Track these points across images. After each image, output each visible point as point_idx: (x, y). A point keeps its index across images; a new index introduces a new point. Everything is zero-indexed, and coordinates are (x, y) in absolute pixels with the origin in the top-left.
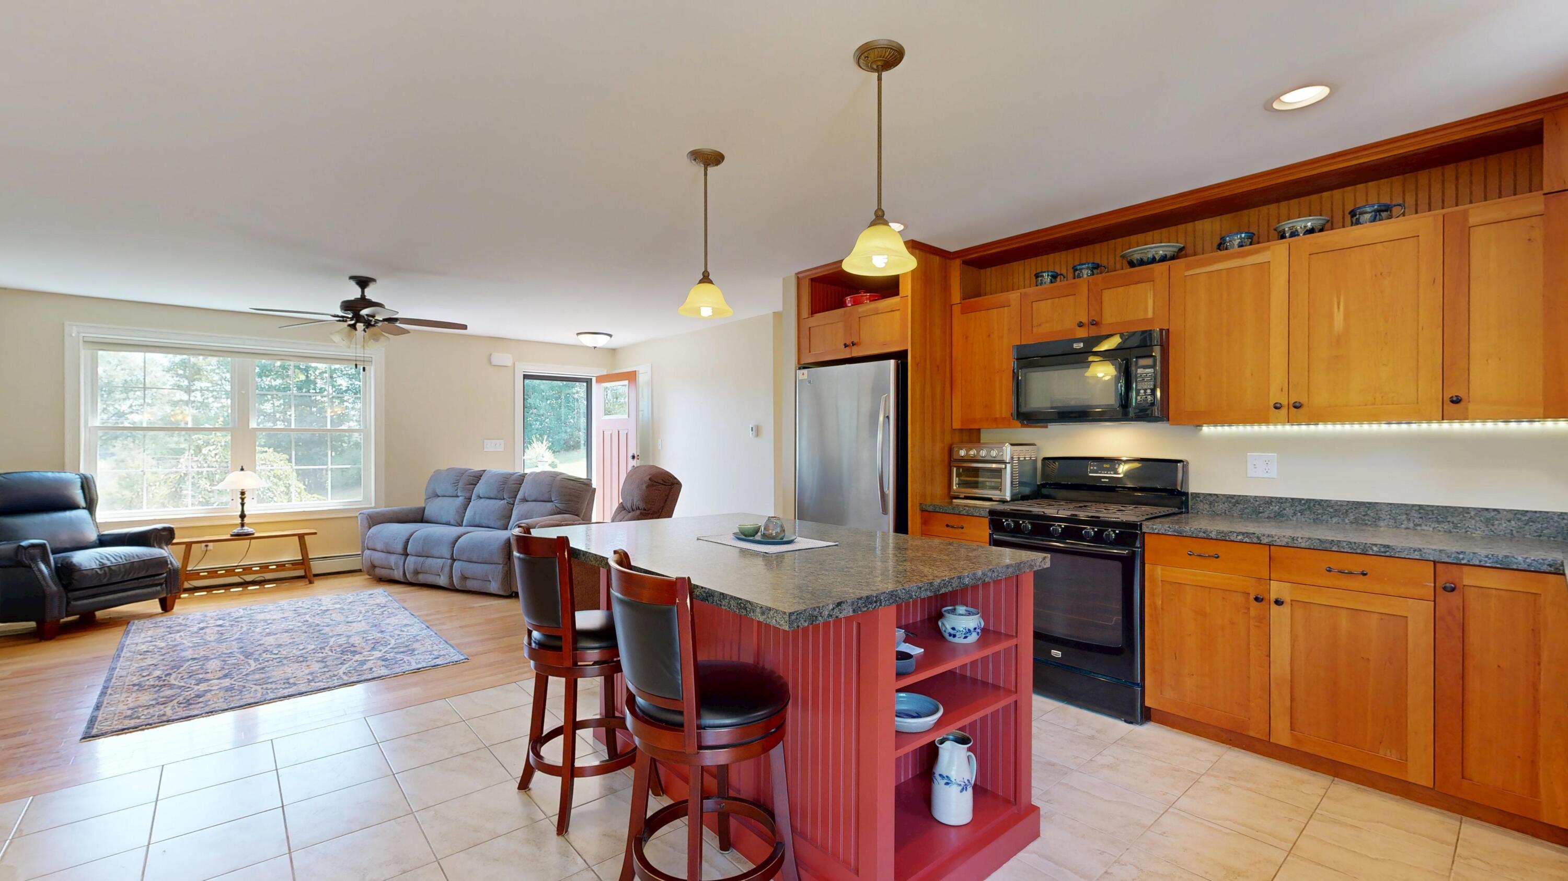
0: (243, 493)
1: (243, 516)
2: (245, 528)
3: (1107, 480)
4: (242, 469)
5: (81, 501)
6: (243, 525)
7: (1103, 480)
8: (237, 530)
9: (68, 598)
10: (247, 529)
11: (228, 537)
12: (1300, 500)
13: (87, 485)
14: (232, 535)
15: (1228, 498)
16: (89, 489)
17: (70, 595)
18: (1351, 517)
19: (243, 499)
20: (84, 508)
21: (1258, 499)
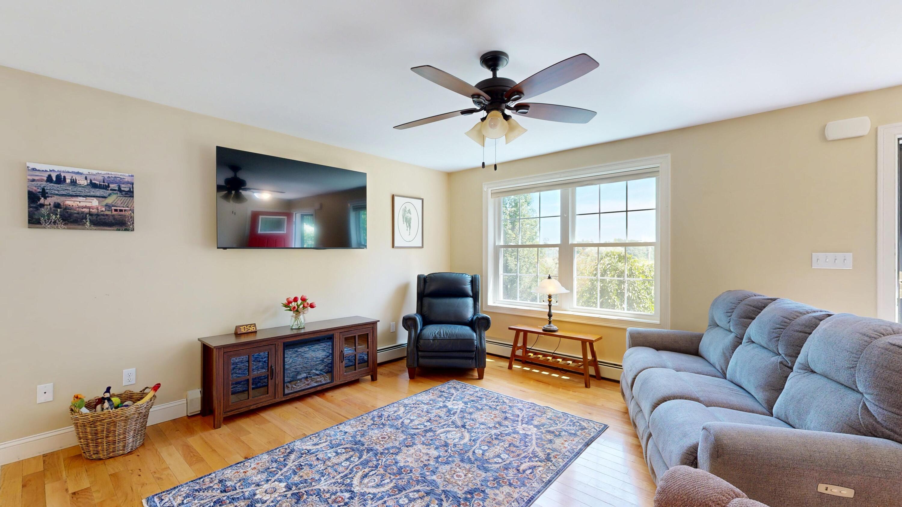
0: (550, 297)
1: (550, 315)
2: (552, 325)
4: (549, 278)
5: (470, 293)
6: (550, 322)
8: (546, 326)
9: (418, 355)
10: (554, 327)
11: (541, 331)
13: (474, 282)
14: (544, 330)
16: (476, 284)
17: (420, 353)
19: (550, 302)
20: (471, 297)
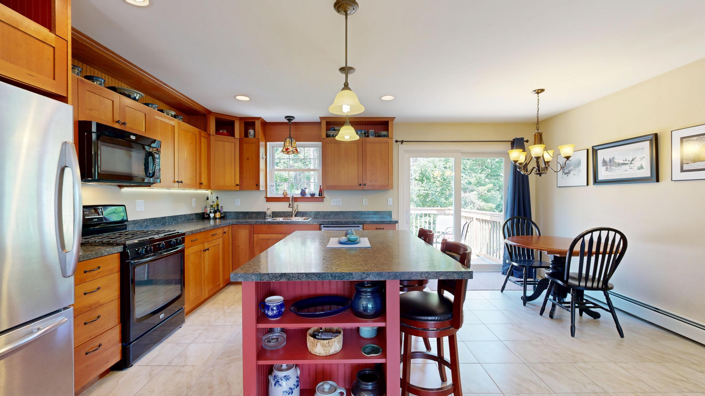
3: (97, 220)
7: (94, 220)
12: (151, 219)
15: (133, 222)
18: (162, 223)
21: (141, 221)
